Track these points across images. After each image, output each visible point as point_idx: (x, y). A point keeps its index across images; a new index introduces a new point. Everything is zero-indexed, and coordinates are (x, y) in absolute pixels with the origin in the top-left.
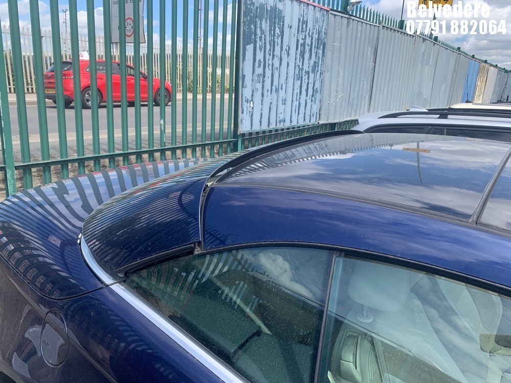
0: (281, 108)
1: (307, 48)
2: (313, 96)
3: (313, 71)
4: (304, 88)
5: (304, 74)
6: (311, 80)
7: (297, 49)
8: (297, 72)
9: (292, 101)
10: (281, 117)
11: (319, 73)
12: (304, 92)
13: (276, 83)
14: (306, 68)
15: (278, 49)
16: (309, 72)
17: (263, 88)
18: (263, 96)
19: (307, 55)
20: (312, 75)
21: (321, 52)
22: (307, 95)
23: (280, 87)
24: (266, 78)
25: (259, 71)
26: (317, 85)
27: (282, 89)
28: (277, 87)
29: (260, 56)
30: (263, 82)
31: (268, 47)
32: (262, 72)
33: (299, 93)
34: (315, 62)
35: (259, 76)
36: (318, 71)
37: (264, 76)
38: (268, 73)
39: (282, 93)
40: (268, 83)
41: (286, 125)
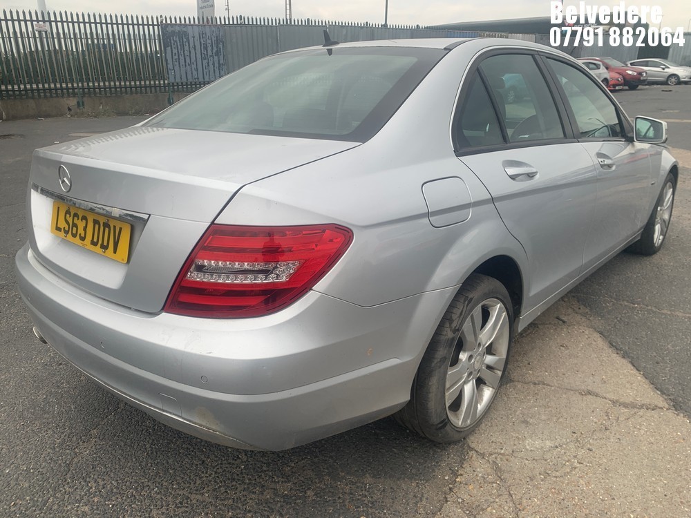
0: (195, 73)
1: (209, 45)
2: (219, 66)
3: (217, 55)
4: (211, 64)
5: (209, 56)
6: (216, 60)
7: (201, 46)
8: (203, 56)
10: (196, 77)
11: (222, 57)
12: (211, 66)
13: (188, 61)
14: (210, 53)
15: (186, 48)
16: (213, 56)
17: (179, 64)
18: (180, 66)
19: (209, 48)
20: (216, 57)
21: (221, 46)
22: (214, 67)
23: (192, 63)
24: (181, 60)
25: (177, 57)
26: (221, 62)
28: (189, 63)
29: (175, 51)
30: (179, 61)
31: (179, 47)
34: (217, 51)
35: (176, 59)
36: (221, 55)
38: (182, 58)
39: (194, 66)
40: (182, 62)
41: (200, 80)
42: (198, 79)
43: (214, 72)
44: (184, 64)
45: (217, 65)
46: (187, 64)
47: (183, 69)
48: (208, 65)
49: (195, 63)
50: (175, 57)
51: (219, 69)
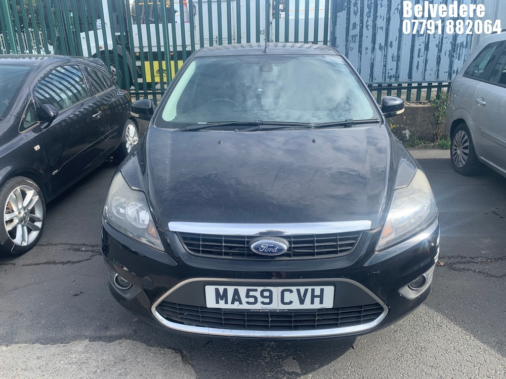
0: (391, 65)
2: (453, 51)
6: (448, 35)
9: (412, 58)
10: (393, 73)
12: (434, 48)
17: (360, 46)
18: (360, 52)
22: (440, 51)
23: (389, 44)
24: (364, 38)
26: (463, 39)
27: (391, 46)
28: (383, 44)
29: (355, 19)
30: (361, 41)
31: (366, 10)
32: (358, 34)
33: (423, 50)
35: (354, 36)
37: (361, 36)
38: (367, 33)
39: (392, 51)
40: (367, 42)
41: (400, 80)
42: (397, 77)
43: (438, 62)
44: (370, 46)
45: (447, 47)
46: (377, 46)
47: (367, 57)
48: (427, 48)
49: (395, 44)
50: (352, 33)
51: (451, 56)
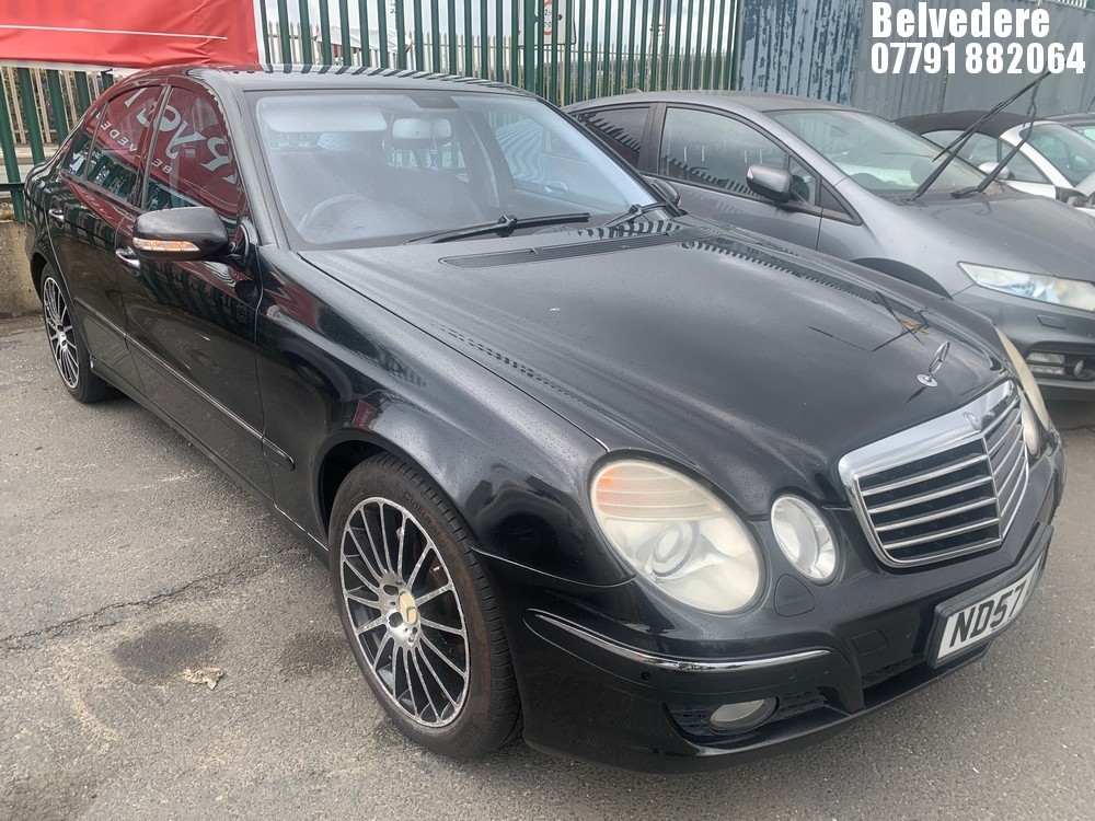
3: (839, 69)
4: (824, 93)
5: (824, 73)
6: (836, 82)
7: (815, 41)
8: (814, 72)
11: (848, 73)
13: (783, 84)
14: (828, 63)
15: (787, 42)
16: (832, 71)
20: (836, 76)
21: (852, 41)
24: (770, 81)
25: (761, 71)
29: (763, 52)
30: (766, 85)
32: (765, 73)
34: (842, 56)
35: (760, 77)
36: (846, 69)
37: (767, 78)
38: (773, 74)
40: (773, 87)
